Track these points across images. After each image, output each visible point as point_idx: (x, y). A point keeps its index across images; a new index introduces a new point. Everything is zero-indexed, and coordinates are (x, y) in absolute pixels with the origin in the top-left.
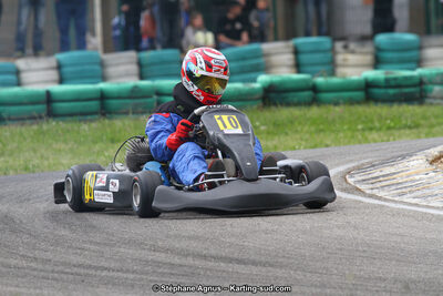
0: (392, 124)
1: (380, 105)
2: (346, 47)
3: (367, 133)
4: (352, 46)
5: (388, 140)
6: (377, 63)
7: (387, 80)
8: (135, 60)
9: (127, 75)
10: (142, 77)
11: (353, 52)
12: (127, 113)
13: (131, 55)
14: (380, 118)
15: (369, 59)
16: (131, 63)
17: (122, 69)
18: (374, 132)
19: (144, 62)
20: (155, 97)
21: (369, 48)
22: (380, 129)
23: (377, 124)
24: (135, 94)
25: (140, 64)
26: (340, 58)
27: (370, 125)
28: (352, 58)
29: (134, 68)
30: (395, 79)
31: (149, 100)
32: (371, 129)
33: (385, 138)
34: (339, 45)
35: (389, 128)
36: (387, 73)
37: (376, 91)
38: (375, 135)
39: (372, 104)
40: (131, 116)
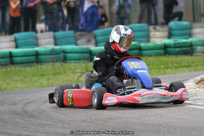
0: (178, 65)
1: (171, 56)
2: (155, 28)
3: (166, 70)
4: (158, 28)
5: (176, 73)
6: (170, 36)
7: (175, 44)
8: (52, 36)
9: (49, 43)
10: (56, 44)
11: (158, 31)
12: (49, 62)
13: (50, 34)
14: (172, 63)
15: (166, 34)
16: (50, 38)
17: (46, 41)
18: (169, 69)
19: (57, 37)
20: (62, 54)
21: (166, 28)
22: (172, 68)
23: (170, 66)
24: (52, 52)
25: (55, 38)
26: (152, 34)
27: (167, 66)
28: (158, 34)
29: (52, 40)
30: (179, 43)
31: (59, 55)
32: (168, 68)
33: (174, 72)
34: (151, 28)
35: (176, 67)
36: (175, 41)
37: (170, 49)
38: (169, 71)
39: (167, 55)
40: (51, 63)
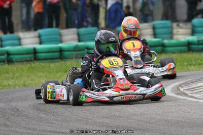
0: (201, 62)
1: (195, 53)
2: (178, 25)
3: (189, 67)
4: (181, 25)
5: (199, 70)
6: (193, 33)
7: (198, 41)
8: (76, 33)
9: (73, 40)
10: (79, 41)
11: (181, 28)
12: (72, 58)
13: (74, 30)
14: (195, 60)
15: (189, 31)
16: (73, 34)
17: (70, 37)
19: (80, 33)
20: (86, 50)
21: (189, 25)
22: (195, 65)
23: (194, 63)
24: (76, 49)
25: (79, 35)
26: (175, 31)
27: (190, 63)
28: (181, 31)
29: (76, 37)
30: (202, 40)
31: (83, 52)
32: (191, 65)
33: (198, 69)
34: (175, 25)
35: (200, 64)
36: (198, 38)
37: (193, 46)
38: (192, 67)
39: (191, 52)
40: (74, 60)
